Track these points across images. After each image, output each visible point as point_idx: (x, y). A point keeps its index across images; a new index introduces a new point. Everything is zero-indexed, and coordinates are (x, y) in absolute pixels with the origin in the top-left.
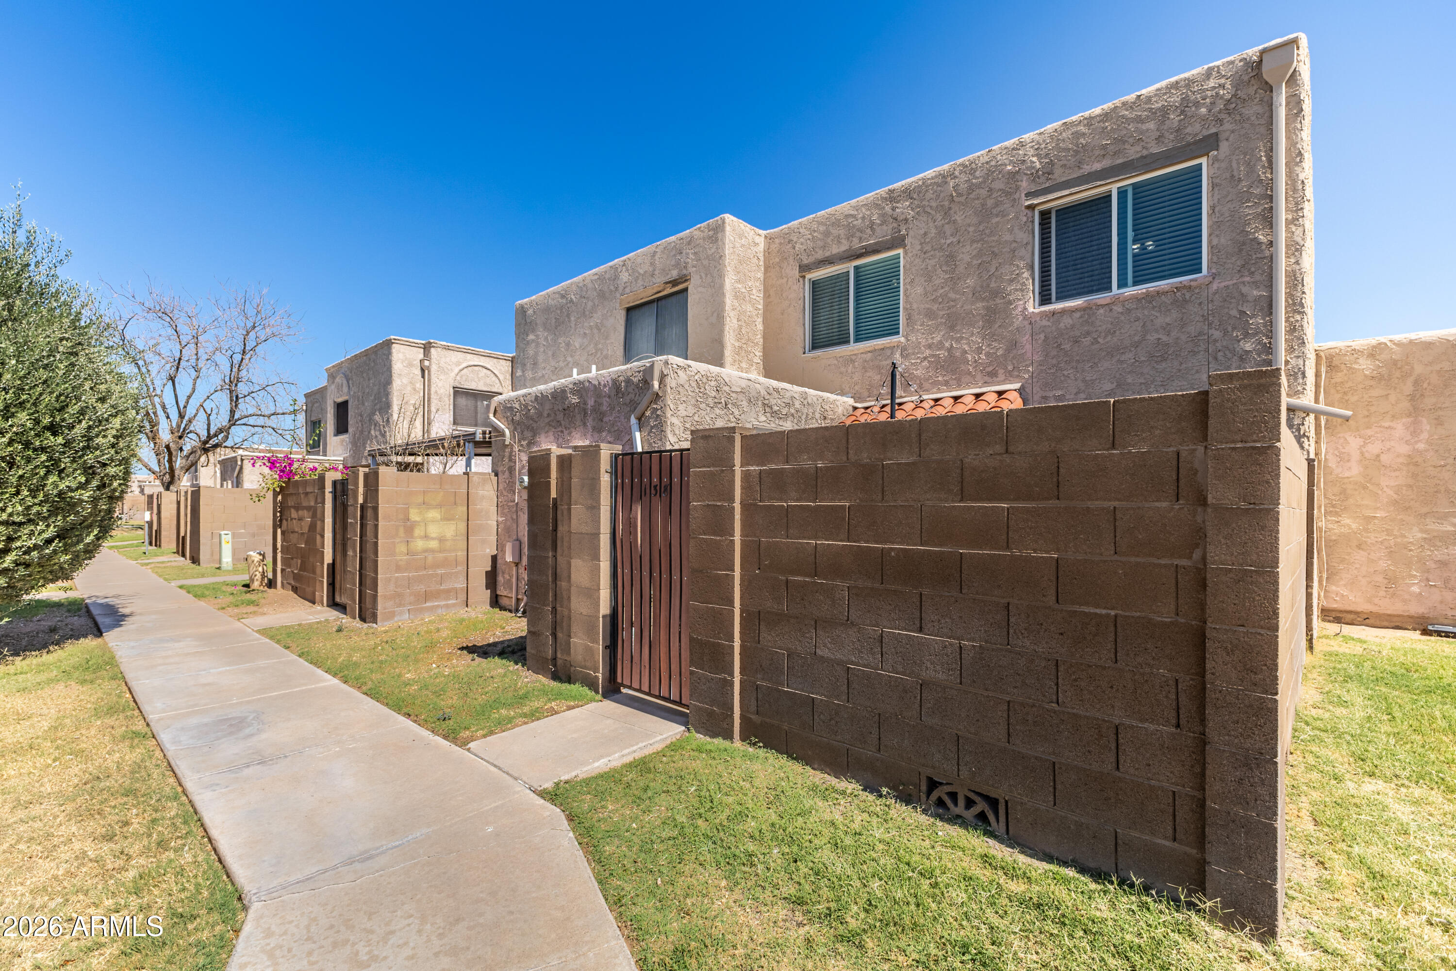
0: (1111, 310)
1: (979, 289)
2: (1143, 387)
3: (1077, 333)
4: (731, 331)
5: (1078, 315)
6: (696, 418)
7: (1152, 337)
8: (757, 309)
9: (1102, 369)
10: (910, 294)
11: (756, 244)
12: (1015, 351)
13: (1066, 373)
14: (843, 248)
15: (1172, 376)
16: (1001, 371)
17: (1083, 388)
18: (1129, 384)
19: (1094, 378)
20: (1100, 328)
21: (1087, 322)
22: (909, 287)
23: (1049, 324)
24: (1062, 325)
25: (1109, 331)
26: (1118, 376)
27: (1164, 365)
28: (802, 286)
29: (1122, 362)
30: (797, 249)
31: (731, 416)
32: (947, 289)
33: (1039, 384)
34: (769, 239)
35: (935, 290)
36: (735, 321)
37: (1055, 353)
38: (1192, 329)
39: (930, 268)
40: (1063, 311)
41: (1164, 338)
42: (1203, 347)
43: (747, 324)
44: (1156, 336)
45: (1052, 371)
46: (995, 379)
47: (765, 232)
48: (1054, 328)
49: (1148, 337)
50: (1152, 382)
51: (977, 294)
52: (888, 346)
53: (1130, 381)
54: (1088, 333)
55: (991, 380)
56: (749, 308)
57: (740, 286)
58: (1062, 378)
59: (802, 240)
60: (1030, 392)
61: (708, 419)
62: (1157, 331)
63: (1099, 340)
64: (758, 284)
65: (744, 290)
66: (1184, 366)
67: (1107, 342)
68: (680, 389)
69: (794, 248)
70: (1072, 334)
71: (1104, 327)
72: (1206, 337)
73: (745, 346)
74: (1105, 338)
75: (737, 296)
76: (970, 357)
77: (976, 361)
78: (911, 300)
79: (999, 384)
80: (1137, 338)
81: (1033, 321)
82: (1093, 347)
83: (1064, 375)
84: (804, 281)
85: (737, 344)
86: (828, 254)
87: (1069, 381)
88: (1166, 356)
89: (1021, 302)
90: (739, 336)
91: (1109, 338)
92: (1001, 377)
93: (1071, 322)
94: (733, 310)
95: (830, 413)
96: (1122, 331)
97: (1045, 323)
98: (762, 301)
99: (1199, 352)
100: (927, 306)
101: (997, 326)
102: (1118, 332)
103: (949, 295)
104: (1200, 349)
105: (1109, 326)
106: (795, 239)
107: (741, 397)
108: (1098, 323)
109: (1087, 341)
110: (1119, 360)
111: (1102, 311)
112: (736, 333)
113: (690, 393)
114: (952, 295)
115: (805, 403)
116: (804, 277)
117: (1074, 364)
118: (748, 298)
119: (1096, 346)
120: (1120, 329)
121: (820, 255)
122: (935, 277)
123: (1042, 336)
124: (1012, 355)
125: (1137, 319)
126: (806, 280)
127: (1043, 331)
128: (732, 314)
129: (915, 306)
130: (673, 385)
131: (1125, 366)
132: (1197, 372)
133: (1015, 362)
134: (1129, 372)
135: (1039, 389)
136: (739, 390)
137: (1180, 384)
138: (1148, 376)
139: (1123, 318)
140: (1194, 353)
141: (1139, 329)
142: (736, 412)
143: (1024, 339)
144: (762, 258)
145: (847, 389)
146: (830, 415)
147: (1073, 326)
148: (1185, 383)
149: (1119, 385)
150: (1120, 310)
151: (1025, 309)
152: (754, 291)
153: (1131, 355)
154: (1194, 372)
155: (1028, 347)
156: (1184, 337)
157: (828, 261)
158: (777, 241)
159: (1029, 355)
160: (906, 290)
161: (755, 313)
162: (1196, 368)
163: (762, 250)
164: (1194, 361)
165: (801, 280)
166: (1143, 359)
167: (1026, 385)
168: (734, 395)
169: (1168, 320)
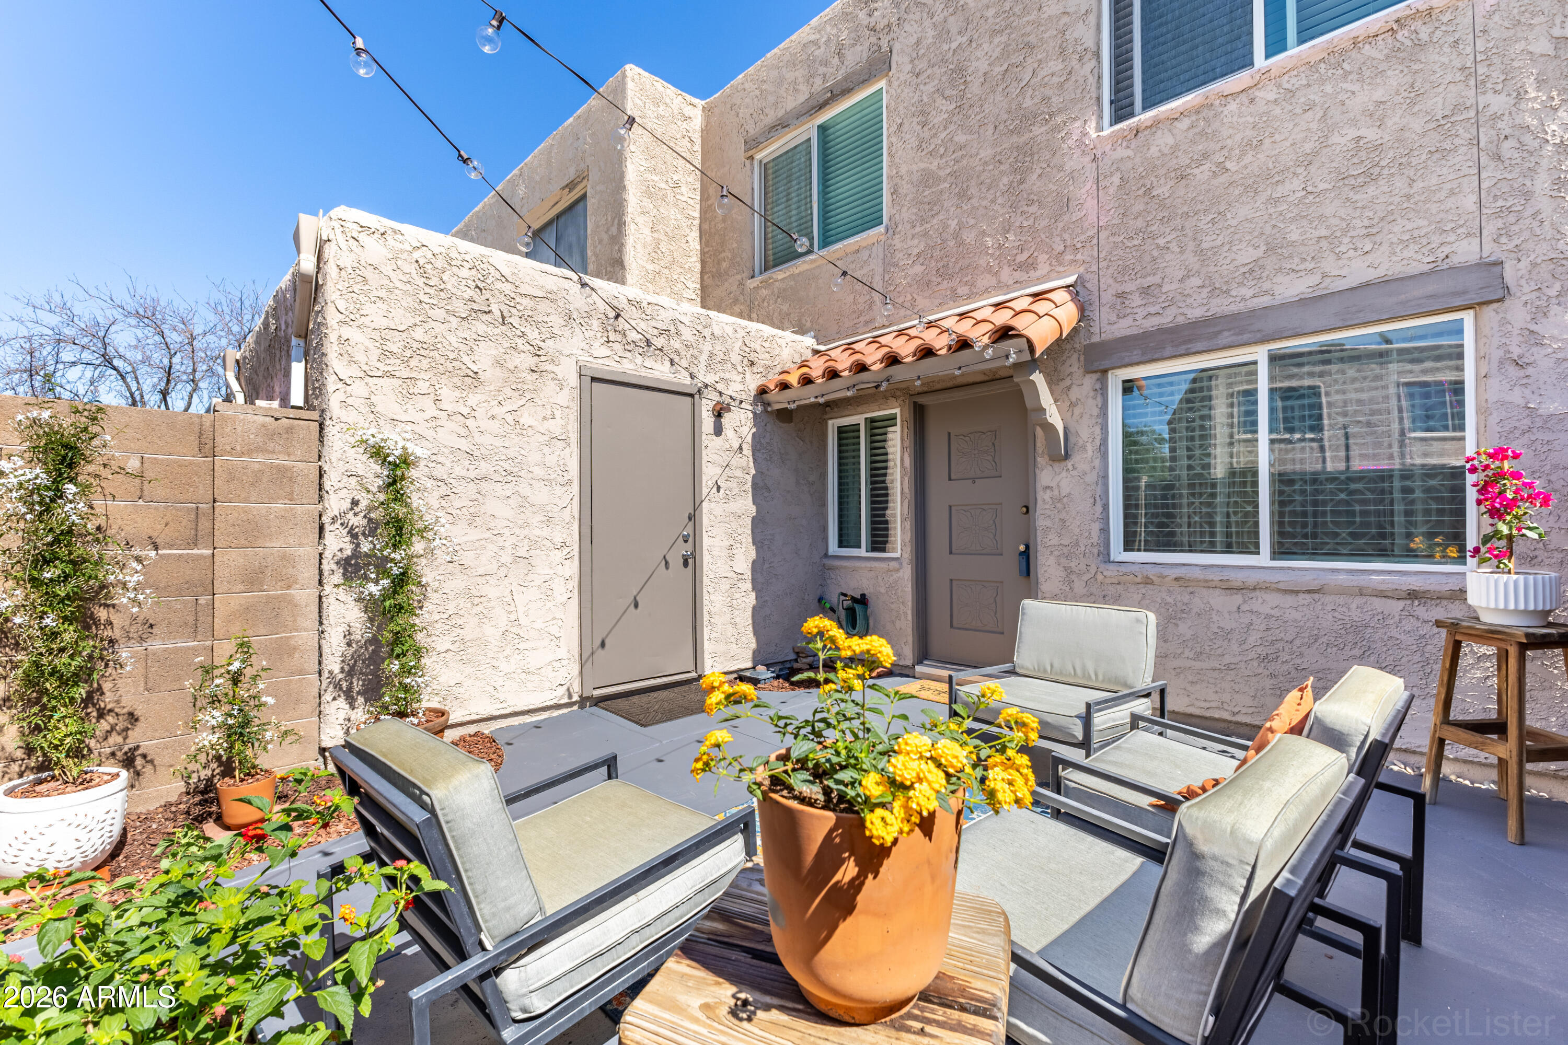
0: (1252, 101)
1: (1005, 116)
2: (1324, 244)
3: (1184, 160)
4: (639, 247)
5: (1185, 123)
6: (419, 334)
7: (1342, 139)
8: (689, 217)
9: (1234, 222)
10: (897, 151)
11: (687, 118)
12: (1066, 217)
13: (1161, 242)
14: (802, 98)
15: (1391, 212)
16: (1043, 258)
17: (1196, 267)
18: (1292, 244)
19: (1218, 242)
20: (1229, 142)
21: (1203, 134)
22: (894, 139)
23: (1129, 153)
24: (1154, 151)
25: (1249, 144)
26: (1268, 230)
27: (1371, 190)
28: (749, 173)
29: (1277, 201)
30: (741, 115)
31: (520, 341)
32: (952, 127)
33: (1111, 271)
34: (706, 110)
35: (935, 135)
36: (647, 231)
37: (1142, 207)
38: (1437, 103)
39: (925, 99)
40: (1156, 124)
41: (1371, 134)
42: (1464, 134)
43: (671, 239)
44: (1353, 133)
45: (1136, 242)
46: (1032, 274)
47: (703, 102)
48: (1138, 160)
49: (1335, 138)
50: (1345, 232)
51: (1001, 127)
52: (864, 244)
53: (1294, 236)
54: (1205, 156)
55: (1025, 277)
56: (674, 213)
57: (656, 178)
58: (1155, 253)
59: (747, 100)
60: (1095, 289)
61: (453, 339)
62: (1354, 123)
63: (1228, 165)
64: (691, 179)
65: (663, 185)
66: (1419, 185)
67: (1246, 167)
68: (368, 273)
69: (737, 116)
70: (1173, 163)
71: (1238, 137)
72: (1472, 113)
73: (666, 271)
74: (1240, 159)
75: (649, 192)
76: (989, 242)
77: (1000, 246)
78: (897, 160)
79: (1040, 281)
80: (1308, 147)
81: (1099, 153)
82: (1215, 182)
83: (1158, 246)
84: (752, 164)
85: (650, 267)
86: (781, 113)
87: (1168, 257)
88: (1376, 171)
89: (1078, 124)
90: (655, 253)
91: (1249, 158)
92: (1043, 269)
93: (1170, 141)
94: (643, 213)
95: (763, 356)
96: (1277, 137)
97: (1122, 152)
98: (698, 207)
99: (1455, 149)
100: (922, 165)
101: (1035, 176)
102: (1267, 142)
103: (956, 139)
104: (1457, 141)
105: (1249, 133)
106: (738, 102)
107: (544, 306)
108: (1225, 132)
109: (1202, 173)
110: (1271, 198)
111: (1233, 106)
112: (650, 249)
113: (398, 284)
114: (961, 138)
115: (707, 333)
116: (751, 158)
117: (1178, 222)
118: (670, 198)
119: (1224, 179)
120: (1272, 135)
121: (771, 117)
122: (934, 113)
123: (1116, 179)
124: (1061, 225)
125: (1310, 107)
126: (756, 163)
127: (1118, 169)
128: (640, 220)
129: (904, 170)
130: (347, 261)
131: (1285, 206)
132: (1452, 193)
133: (1066, 236)
134: (1293, 219)
135: (1111, 281)
136: (541, 294)
137: (1410, 226)
138: (1336, 221)
139: (1278, 111)
140: (1441, 153)
141: (1314, 126)
142: (533, 334)
143: (1083, 191)
144: (698, 141)
145: (808, 324)
146: (763, 359)
147: (1175, 148)
148: (1426, 223)
149: (1271, 249)
150: (1271, 96)
151: (1085, 134)
152: (684, 189)
153: (1297, 184)
154: (1443, 194)
155: (1091, 204)
156: (1417, 125)
157: (782, 125)
158: (716, 111)
159: (1092, 218)
160: (891, 145)
161: (685, 223)
162: (1448, 186)
163: (698, 128)
164: (1445, 171)
165: (748, 162)
166: (1322, 186)
167: (1087, 277)
168: (525, 302)
169: (1378, 95)
